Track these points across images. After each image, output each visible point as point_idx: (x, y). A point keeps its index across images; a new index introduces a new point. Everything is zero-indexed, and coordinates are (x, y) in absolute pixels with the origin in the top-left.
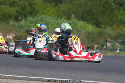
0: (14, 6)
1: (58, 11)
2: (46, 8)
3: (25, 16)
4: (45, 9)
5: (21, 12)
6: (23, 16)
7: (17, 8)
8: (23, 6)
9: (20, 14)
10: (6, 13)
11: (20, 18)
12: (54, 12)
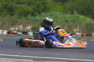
0: (31, 5)
1: (64, 8)
2: (55, 6)
5: (37, 9)
6: (38, 12)
10: (25, 10)
12: (61, 9)
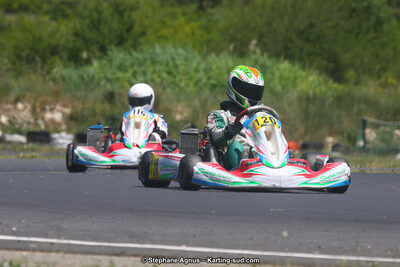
0: (65, 16)
1: (206, 28)
2: (168, 21)
3: (103, 49)
4: (164, 24)
5: (91, 35)
6: (95, 48)
7: (76, 24)
8: (95, 16)
9: (87, 43)
10: (40, 40)
11: (85, 55)
12: (193, 34)
